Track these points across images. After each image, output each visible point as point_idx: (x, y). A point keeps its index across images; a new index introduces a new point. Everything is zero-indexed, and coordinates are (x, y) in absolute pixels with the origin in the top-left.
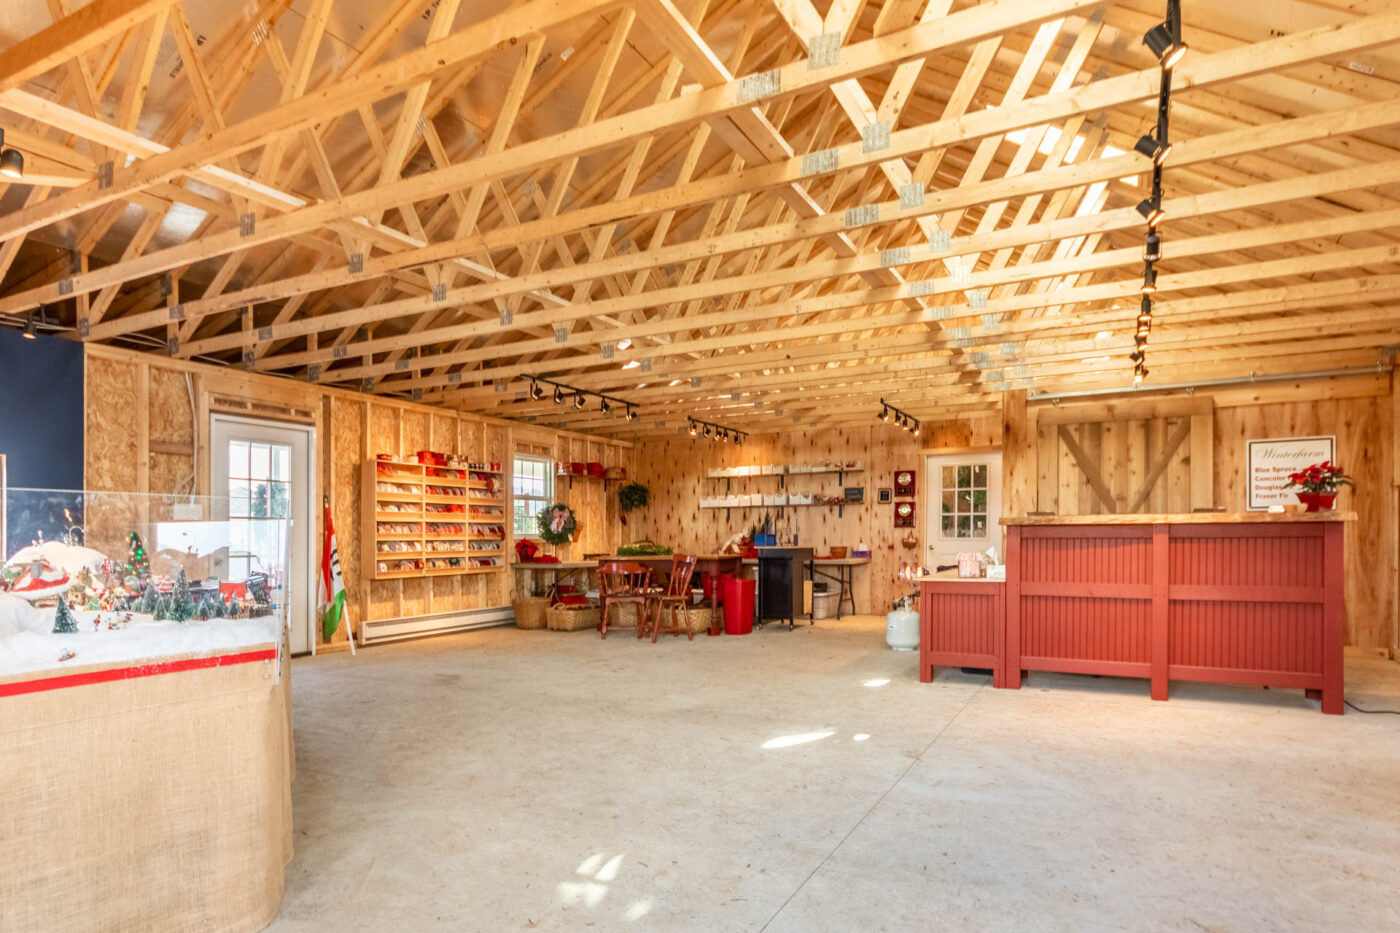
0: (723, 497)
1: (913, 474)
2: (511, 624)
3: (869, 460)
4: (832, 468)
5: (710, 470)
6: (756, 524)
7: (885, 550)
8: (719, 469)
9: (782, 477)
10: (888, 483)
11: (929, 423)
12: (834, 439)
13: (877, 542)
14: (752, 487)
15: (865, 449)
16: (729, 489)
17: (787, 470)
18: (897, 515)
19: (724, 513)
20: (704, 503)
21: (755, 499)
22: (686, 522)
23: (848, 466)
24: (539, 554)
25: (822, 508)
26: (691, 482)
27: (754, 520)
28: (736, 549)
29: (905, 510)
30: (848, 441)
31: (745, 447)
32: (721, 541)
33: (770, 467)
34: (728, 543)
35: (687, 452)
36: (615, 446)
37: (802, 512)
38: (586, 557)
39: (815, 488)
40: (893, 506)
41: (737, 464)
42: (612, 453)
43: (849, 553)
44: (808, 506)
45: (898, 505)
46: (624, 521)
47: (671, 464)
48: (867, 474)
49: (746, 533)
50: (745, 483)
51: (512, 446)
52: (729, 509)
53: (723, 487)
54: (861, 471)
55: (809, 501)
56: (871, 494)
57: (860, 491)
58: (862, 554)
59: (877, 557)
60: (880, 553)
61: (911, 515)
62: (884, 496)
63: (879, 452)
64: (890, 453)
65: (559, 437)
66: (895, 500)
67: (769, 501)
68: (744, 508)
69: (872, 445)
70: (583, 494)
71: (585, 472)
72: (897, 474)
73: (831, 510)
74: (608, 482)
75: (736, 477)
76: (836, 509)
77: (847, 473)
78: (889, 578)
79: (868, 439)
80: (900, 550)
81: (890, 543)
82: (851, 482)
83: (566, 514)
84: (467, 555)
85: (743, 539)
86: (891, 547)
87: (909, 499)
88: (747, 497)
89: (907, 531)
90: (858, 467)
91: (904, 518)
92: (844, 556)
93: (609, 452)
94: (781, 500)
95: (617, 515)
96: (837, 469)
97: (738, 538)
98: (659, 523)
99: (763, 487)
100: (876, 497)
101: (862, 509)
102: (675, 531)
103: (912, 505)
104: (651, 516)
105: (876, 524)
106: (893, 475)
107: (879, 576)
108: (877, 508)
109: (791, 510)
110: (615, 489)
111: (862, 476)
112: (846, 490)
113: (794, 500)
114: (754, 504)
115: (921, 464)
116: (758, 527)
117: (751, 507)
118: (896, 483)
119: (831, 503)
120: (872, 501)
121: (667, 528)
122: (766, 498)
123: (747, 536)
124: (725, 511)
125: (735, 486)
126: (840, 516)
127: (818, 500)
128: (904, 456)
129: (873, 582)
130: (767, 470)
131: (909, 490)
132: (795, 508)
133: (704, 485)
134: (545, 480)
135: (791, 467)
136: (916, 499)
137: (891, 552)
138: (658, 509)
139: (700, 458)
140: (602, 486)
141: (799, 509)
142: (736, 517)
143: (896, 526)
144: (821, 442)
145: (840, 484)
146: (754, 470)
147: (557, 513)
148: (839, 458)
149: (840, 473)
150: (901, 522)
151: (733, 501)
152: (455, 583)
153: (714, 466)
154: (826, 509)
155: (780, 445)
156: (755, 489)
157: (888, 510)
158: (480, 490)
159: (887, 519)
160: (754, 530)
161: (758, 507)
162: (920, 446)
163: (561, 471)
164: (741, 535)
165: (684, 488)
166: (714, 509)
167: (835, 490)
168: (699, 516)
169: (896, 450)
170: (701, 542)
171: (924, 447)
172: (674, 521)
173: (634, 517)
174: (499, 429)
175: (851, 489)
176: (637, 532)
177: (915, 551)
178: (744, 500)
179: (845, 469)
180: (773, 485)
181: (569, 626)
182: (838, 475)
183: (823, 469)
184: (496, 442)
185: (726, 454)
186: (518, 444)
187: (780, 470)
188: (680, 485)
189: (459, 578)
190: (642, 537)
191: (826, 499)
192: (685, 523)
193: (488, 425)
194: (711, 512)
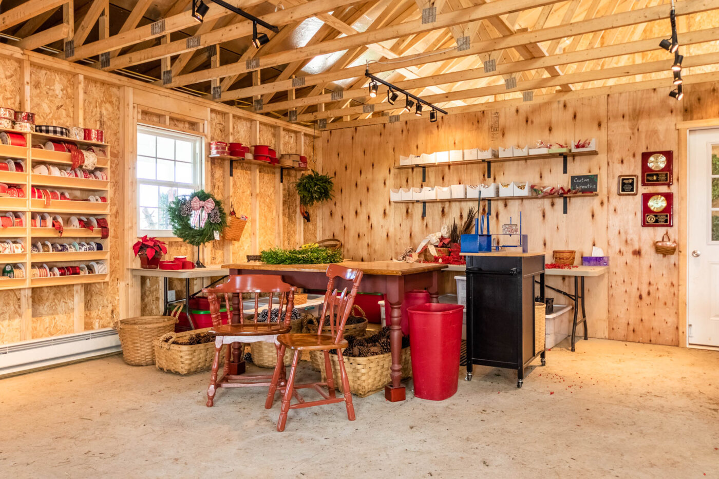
0: (418, 189)
1: (669, 155)
2: (118, 355)
3: (604, 138)
4: (556, 150)
5: (401, 157)
6: (458, 222)
7: (629, 257)
8: (412, 156)
9: (489, 163)
10: (634, 169)
11: (693, 86)
12: (556, 114)
13: (617, 245)
14: (451, 175)
15: (600, 125)
16: (424, 180)
17: (495, 155)
18: (646, 210)
19: (419, 208)
20: (395, 197)
21: (457, 191)
22: (377, 218)
23: (577, 147)
24: (167, 258)
25: (540, 202)
26: (382, 173)
27: (454, 216)
28: (433, 251)
29: (657, 204)
30: (575, 117)
31: (442, 131)
32: (416, 241)
33: (474, 151)
34: (423, 244)
35: (376, 139)
36: (296, 132)
37: (514, 206)
38: (249, 258)
39: (531, 177)
40: (639, 199)
41: (435, 149)
42: (292, 141)
43: (577, 260)
44: (522, 199)
45: (646, 197)
46: (307, 217)
47: (359, 153)
48: (602, 158)
49: (445, 232)
50: (444, 171)
51: (133, 114)
52: (424, 203)
53: (417, 176)
54: (594, 153)
55: (525, 192)
56: (608, 183)
57: (593, 179)
58: (598, 261)
59: (617, 264)
60: (621, 260)
61: (668, 209)
62: (627, 186)
63: (621, 129)
64: (636, 130)
65: (212, 111)
66: (642, 190)
67: (473, 193)
68: (442, 201)
69: (608, 119)
70: (252, 183)
71: (249, 156)
72: (646, 156)
73: (553, 205)
74: (284, 171)
75: (433, 166)
76: (560, 202)
77: (574, 156)
78: (635, 294)
79: (602, 111)
80: (650, 257)
81: (636, 247)
82: (578, 168)
83: (210, 205)
84: (28, 260)
85: (442, 239)
86: (637, 253)
87: (664, 189)
88: (445, 189)
89: (661, 231)
90: (592, 147)
91: (656, 214)
92: (570, 265)
93: (284, 137)
94: (488, 192)
95: (298, 209)
96: (564, 150)
97: (435, 238)
98: (346, 221)
99: (464, 177)
100: (615, 186)
101: (596, 202)
102: (364, 229)
103: (669, 197)
104: (338, 212)
105: (615, 222)
106: (639, 158)
107: (619, 290)
108: (616, 201)
109: (501, 204)
110: (295, 179)
111: (595, 159)
112: (573, 178)
113: (504, 193)
114: (455, 196)
115: (681, 141)
116: (461, 224)
117: (450, 201)
118: (645, 167)
119: (552, 195)
120: (609, 192)
121: (356, 225)
122: (469, 189)
123: (446, 235)
124: (420, 206)
125: (431, 175)
126: (565, 212)
127: (536, 193)
128: (655, 132)
129: (611, 297)
130: (471, 155)
131: (666, 176)
132: (506, 201)
133: (396, 177)
134: (195, 163)
135: (501, 150)
136: (674, 189)
137: (636, 258)
138: (345, 203)
139: (390, 145)
140: (278, 176)
141: (510, 203)
142: (434, 212)
143: (645, 224)
144: (537, 119)
145: (565, 172)
146: (454, 156)
147: (196, 203)
148: (564, 138)
149: (565, 157)
150: (651, 219)
151: (428, 193)
152: (23, 300)
153: (406, 155)
154: (547, 202)
155: (486, 125)
156: (456, 179)
157: (634, 203)
158: (61, 166)
159: (631, 216)
160: (455, 228)
161: (460, 200)
162: (680, 118)
163: (214, 153)
164: (439, 235)
165: (373, 180)
166: (407, 203)
167: (557, 179)
168: (391, 211)
169: (643, 124)
170: (392, 241)
171: (685, 120)
172: (363, 217)
173: (320, 212)
174: (114, 90)
175: (579, 177)
176: (324, 230)
177: (673, 258)
178: (442, 192)
179: (574, 150)
180: (477, 174)
181: (183, 369)
182: (562, 159)
183: (544, 151)
184: (108, 106)
185: (422, 140)
186: (145, 113)
187: (487, 155)
188: (370, 176)
189: (29, 293)
190: (328, 235)
191: (548, 189)
192: (374, 220)
193: (86, 78)
194: (403, 208)
